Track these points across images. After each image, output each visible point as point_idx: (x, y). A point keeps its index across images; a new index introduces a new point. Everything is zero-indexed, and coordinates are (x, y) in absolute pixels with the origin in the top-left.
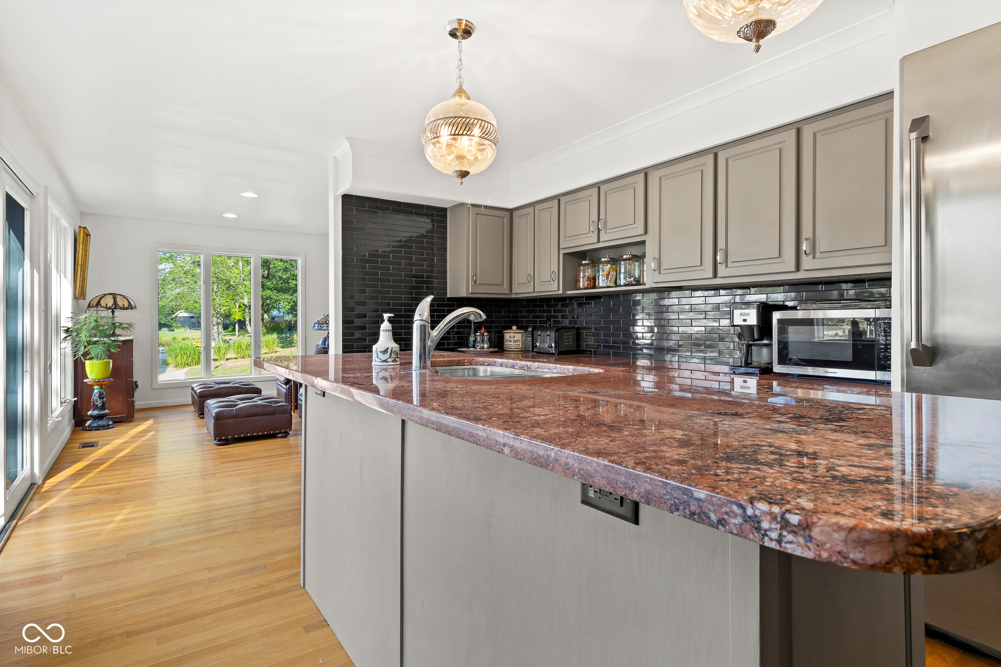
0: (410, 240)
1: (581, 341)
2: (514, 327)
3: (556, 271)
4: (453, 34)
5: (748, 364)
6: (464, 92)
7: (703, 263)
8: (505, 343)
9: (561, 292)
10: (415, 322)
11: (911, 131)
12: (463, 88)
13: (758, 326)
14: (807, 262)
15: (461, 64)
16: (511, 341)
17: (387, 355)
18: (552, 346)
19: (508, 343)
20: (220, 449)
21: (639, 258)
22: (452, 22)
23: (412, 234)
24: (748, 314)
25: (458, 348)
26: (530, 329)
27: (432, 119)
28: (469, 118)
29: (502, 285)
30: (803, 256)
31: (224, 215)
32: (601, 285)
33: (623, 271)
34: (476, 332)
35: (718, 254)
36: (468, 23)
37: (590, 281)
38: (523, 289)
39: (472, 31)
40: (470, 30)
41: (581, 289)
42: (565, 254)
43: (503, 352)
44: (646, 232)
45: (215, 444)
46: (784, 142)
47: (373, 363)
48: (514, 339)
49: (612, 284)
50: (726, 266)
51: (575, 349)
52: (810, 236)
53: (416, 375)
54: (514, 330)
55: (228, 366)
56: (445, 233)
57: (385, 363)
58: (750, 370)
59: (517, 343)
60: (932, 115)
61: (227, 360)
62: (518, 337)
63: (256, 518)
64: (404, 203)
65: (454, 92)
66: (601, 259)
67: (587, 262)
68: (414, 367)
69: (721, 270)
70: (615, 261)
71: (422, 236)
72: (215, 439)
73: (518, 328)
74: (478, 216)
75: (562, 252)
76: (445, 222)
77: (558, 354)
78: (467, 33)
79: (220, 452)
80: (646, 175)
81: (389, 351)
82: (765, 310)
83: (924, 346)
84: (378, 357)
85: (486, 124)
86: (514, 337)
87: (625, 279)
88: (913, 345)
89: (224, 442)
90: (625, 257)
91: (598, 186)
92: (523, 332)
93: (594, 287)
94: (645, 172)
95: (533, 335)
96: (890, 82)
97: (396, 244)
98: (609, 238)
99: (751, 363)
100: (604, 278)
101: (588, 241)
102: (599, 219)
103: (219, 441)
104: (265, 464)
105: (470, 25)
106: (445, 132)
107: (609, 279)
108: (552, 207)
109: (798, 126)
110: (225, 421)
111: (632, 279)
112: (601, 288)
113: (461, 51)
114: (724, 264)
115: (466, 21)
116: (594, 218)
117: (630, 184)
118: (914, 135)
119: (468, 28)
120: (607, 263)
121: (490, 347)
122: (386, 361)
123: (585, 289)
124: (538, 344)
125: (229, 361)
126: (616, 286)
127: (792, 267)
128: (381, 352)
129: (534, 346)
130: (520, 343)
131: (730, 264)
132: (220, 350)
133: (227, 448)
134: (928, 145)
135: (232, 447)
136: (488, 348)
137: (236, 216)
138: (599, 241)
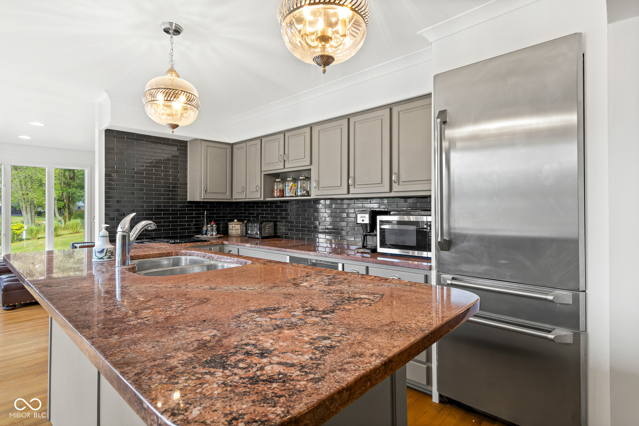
0: (159, 162)
1: (277, 229)
2: (236, 221)
3: (259, 185)
4: (167, 31)
5: (364, 247)
6: (175, 71)
7: (342, 185)
8: (230, 231)
9: (262, 199)
10: (118, 233)
11: (437, 118)
12: (174, 68)
13: (370, 224)
14: (395, 187)
15: (173, 52)
16: (233, 230)
17: (103, 254)
18: (257, 234)
19: (231, 231)
20: (7, 313)
21: (308, 178)
22: (165, 24)
23: (161, 158)
24: (365, 217)
25: (195, 235)
26: (246, 222)
27: (149, 88)
28: (178, 90)
29: (226, 193)
30: (394, 184)
31: (19, 137)
32: (287, 195)
33: (299, 186)
34: (208, 224)
35: (350, 180)
36: (177, 26)
37: (281, 192)
38: (239, 196)
39: (180, 31)
40: (179, 30)
41: (275, 197)
42: (265, 175)
43: (228, 237)
44: (311, 164)
45: (4, 309)
46: (384, 115)
47: (93, 260)
48: (235, 228)
49: (294, 195)
50: (354, 187)
51: (273, 235)
52: (397, 172)
53: (119, 271)
54: (236, 222)
55: (38, 244)
56: (186, 158)
57: (101, 260)
58: (367, 251)
59: (237, 231)
60: (448, 110)
61: (38, 238)
62: (238, 227)
63: (24, 368)
64: (154, 137)
65: (167, 71)
66: (287, 178)
67: (279, 180)
68: (117, 265)
69: (352, 190)
70: (295, 180)
71: (168, 159)
72: (4, 306)
73: (238, 221)
74: (208, 147)
75: (263, 173)
76: (186, 150)
77: (261, 239)
78: (177, 31)
79: (6, 316)
80: (311, 128)
81: (105, 251)
82: (374, 215)
83: (444, 240)
84: (96, 256)
85: (190, 95)
86: (235, 227)
87: (301, 191)
88: (439, 240)
89: (11, 308)
90: (301, 178)
91: (284, 132)
92: (241, 223)
93: (283, 197)
94: (311, 126)
95: (246, 225)
96: (429, 88)
97: (148, 165)
98: (291, 166)
99: (366, 247)
100: (288, 191)
101: (278, 168)
102: (284, 153)
103: (7, 307)
104: (44, 323)
105: (178, 27)
106: (160, 97)
107: (292, 191)
108: (257, 144)
109: (391, 107)
110: (13, 292)
111: (305, 192)
112: (287, 197)
113: (172, 43)
114: (353, 186)
115: (176, 24)
116: (282, 153)
117: (301, 133)
118: (439, 120)
119: (177, 29)
120: (292, 181)
121: (218, 234)
122: (102, 258)
123: (278, 197)
124: (249, 232)
125: (41, 239)
126: (296, 196)
127: (388, 190)
128: (98, 252)
129: (247, 233)
130: (239, 231)
131: (356, 186)
132: (32, 232)
133: (14, 312)
134: (446, 126)
135: (18, 311)
136: (216, 235)
137: (30, 138)
138: (284, 168)
